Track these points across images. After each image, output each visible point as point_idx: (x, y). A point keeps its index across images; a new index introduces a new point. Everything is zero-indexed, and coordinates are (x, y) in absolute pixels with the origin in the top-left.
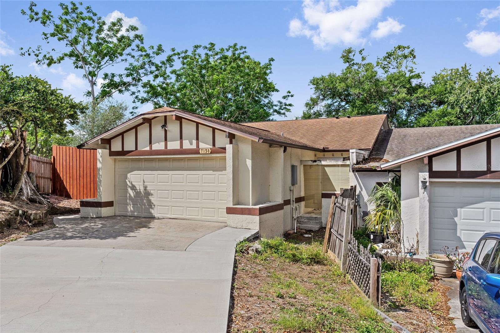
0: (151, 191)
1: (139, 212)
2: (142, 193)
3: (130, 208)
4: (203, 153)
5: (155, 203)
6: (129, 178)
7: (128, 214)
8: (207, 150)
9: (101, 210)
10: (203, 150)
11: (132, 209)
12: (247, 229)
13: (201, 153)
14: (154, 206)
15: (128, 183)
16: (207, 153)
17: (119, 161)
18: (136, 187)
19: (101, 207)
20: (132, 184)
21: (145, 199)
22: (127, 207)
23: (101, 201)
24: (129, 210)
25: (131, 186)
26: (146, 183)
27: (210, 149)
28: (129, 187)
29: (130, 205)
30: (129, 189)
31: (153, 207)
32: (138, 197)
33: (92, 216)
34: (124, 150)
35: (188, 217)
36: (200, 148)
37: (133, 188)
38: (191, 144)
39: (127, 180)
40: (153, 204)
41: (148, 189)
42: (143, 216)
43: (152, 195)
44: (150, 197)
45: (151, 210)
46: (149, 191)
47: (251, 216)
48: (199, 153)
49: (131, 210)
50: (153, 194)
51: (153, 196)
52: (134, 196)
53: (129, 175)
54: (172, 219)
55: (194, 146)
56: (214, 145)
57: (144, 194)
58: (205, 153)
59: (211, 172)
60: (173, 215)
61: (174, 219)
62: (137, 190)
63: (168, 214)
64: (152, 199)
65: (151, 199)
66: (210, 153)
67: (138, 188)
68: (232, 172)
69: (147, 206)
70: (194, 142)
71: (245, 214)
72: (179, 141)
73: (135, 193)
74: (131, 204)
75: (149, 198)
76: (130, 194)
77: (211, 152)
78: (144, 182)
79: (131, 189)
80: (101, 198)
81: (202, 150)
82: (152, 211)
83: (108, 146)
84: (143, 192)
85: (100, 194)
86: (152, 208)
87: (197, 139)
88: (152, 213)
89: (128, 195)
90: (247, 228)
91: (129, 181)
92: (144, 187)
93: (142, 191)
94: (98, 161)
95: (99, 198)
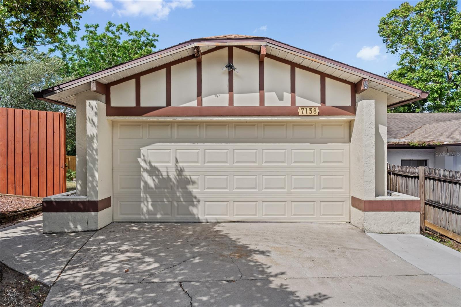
0: (192, 177)
1: (165, 214)
2: (173, 180)
3: (147, 207)
4: (305, 113)
5: (198, 196)
6: (145, 154)
7: (142, 217)
8: (312, 110)
9: (96, 216)
10: (305, 110)
11: (150, 207)
12: (400, 233)
13: (301, 113)
14: (199, 201)
15: (143, 164)
16: (313, 114)
17: (122, 126)
18: (159, 171)
19: (96, 210)
20: (151, 166)
21: (179, 191)
22: (140, 205)
23: (95, 199)
24: (145, 210)
25: (148, 168)
26: (180, 165)
27: (317, 108)
28: (145, 170)
29: (148, 202)
30: (145, 175)
31: (195, 203)
32: (164, 188)
33: (74, 230)
34: (141, 105)
35: (265, 217)
36: (297, 105)
37: (153, 171)
38: (281, 98)
39: (139, 159)
40: (195, 198)
41: (185, 173)
42: (175, 221)
43: (194, 183)
44: (190, 187)
45: (191, 208)
46: (188, 177)
47: (406, 213)
48: (297, 114)
49: (148, 211)
50: (196, 181)
51: (195, 186)
52: (155, 185)
53: (143, 150)
54: (235, 222)
55: (287, 102)
56: (323, 101)
57: (178, 181)
58: (308, 114)
59: (307, 145)
60: (237, 215)
61: (238, 221)
62: (162, 175)
63: (227, 215)
64: (194, 190)
65: (191, 190)
66: (317, 114)
67: (164, 173)
68: (373, 144)
69: (184, 203)
70: (287, 96)
71: (397, 211)
72: (258, 94)
73: (157, 181)
74: (149, 200)
75: (187, 189)
76: (146, 183)
77: (319, 113)
78: (177, 161)
79: (150, 175)
80: (96, 193)
81: (303, 109)
82: (195, 211)
83: (104, 97)
84: (176, 178)
85: (92, 184)
86: (193, 206)
87: (293, 90)
88: (194, 215)
89: (142, 184)
90: (399, 231)
91: (145, 161)
92: (177, 170)
93: (172, 177)
94: (88, 122)
95: (92, 193)
